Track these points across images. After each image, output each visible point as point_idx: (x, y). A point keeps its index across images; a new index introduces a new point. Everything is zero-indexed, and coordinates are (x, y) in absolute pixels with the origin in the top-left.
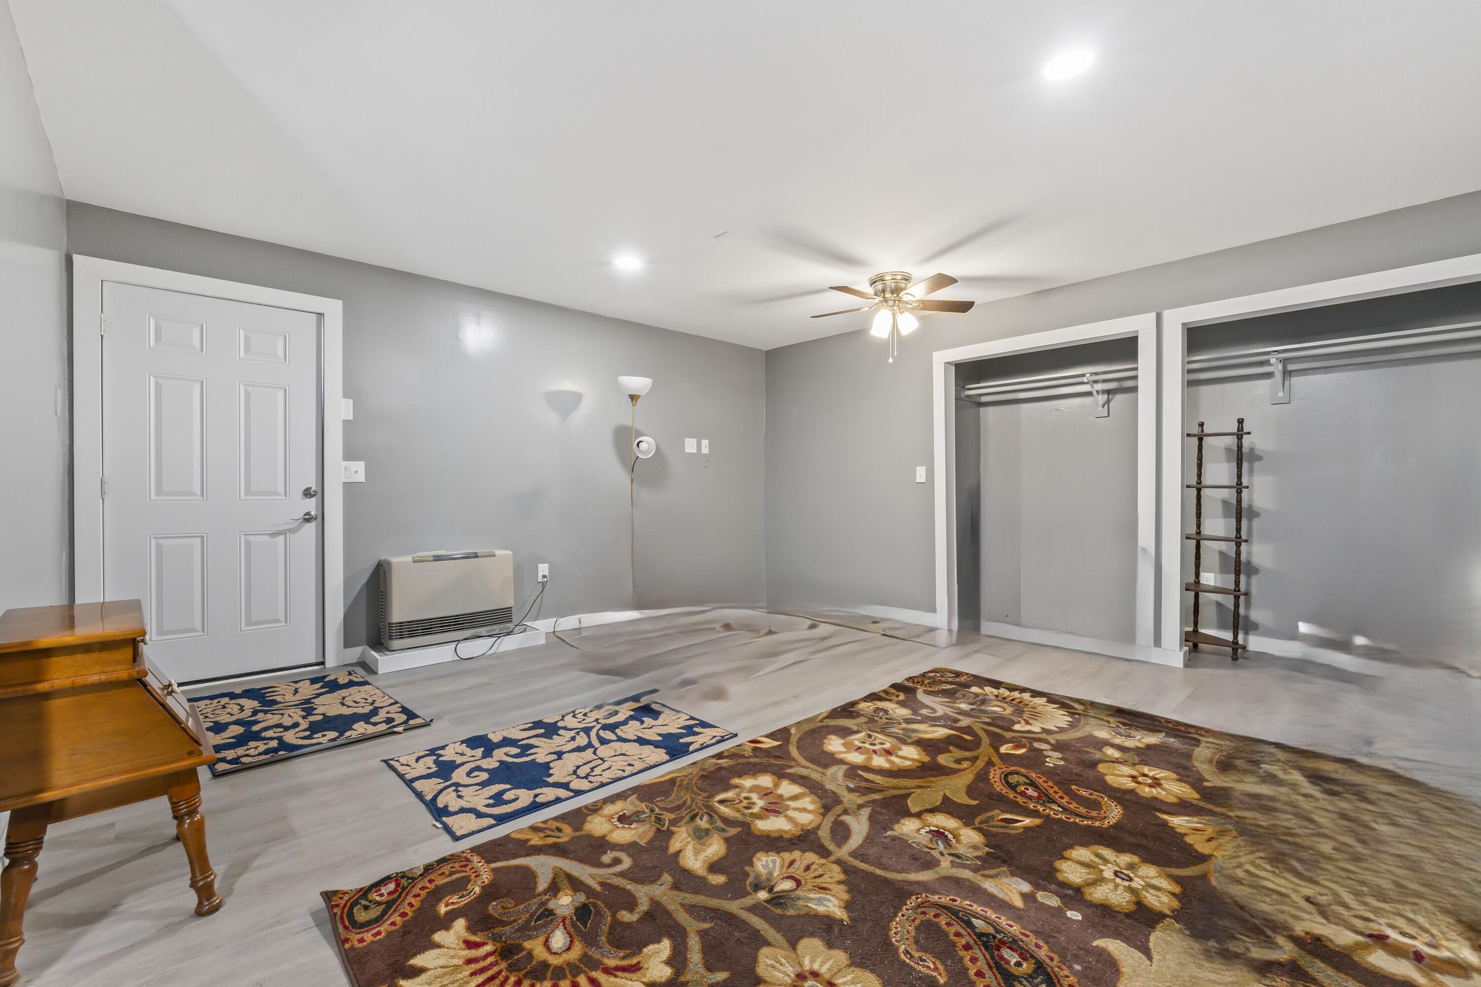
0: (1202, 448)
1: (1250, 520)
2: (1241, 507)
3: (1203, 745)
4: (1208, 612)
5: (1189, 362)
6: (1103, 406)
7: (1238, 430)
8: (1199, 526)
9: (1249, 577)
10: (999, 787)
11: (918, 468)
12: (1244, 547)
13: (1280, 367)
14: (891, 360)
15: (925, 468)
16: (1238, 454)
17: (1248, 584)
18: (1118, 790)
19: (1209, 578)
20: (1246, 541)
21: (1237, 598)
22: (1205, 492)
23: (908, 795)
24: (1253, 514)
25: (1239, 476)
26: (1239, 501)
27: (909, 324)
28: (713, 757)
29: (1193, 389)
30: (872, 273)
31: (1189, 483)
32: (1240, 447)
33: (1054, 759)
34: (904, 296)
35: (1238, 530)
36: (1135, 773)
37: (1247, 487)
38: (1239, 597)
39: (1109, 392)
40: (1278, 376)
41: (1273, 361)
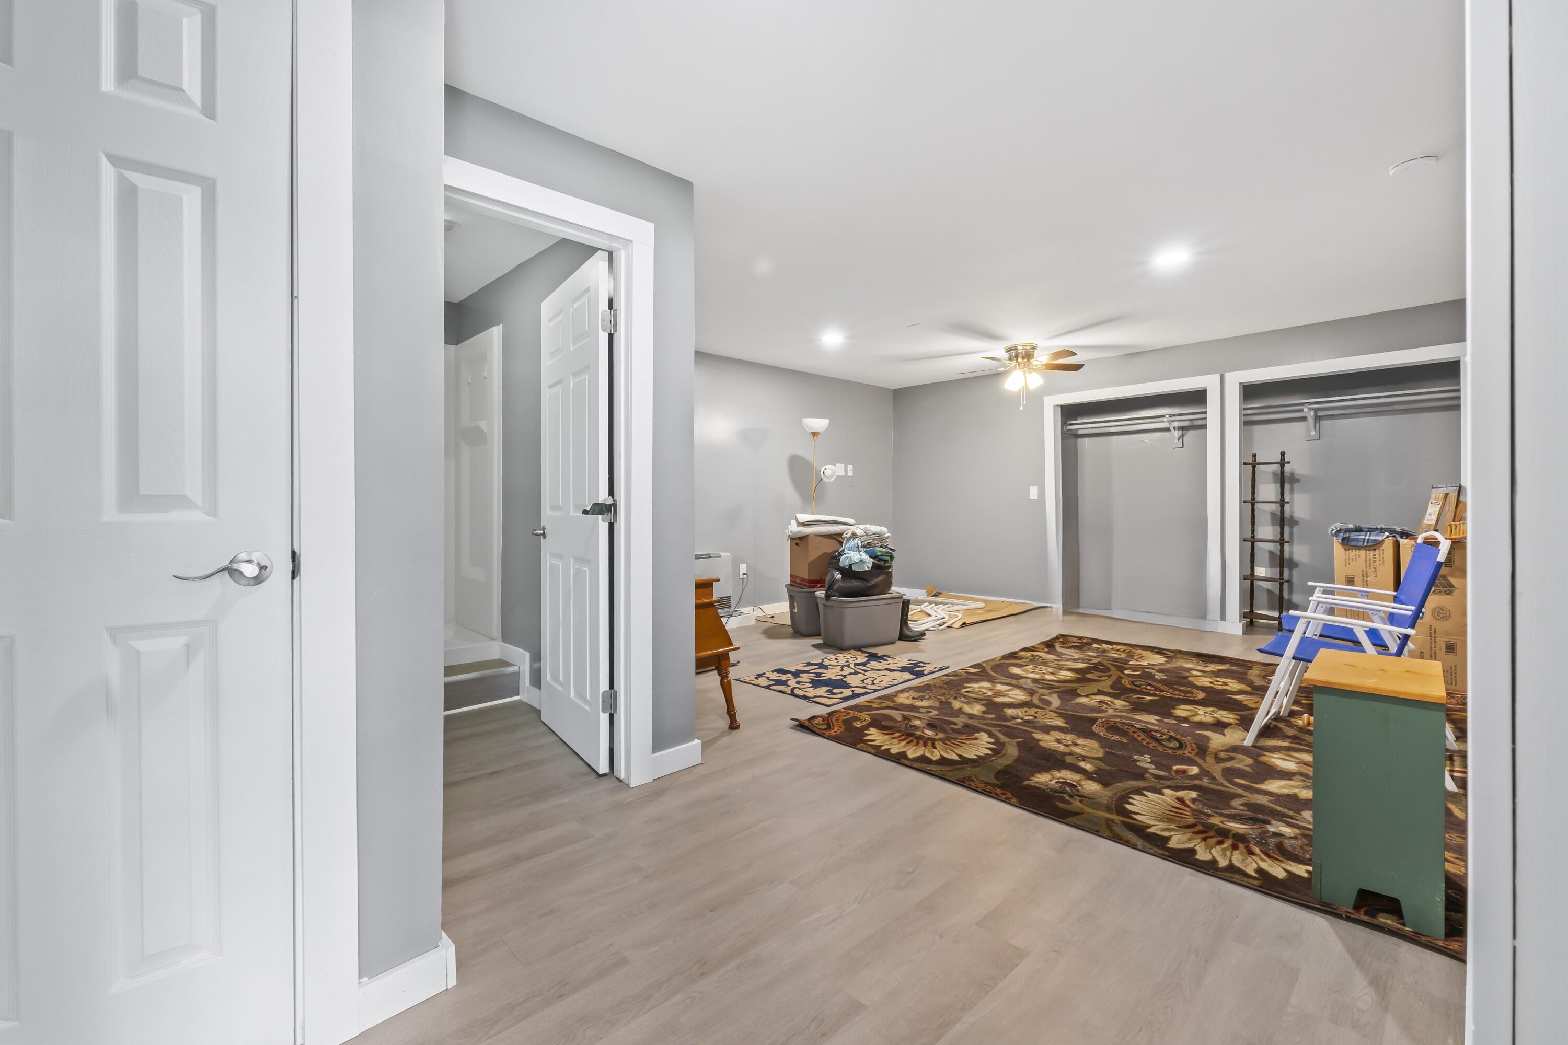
0: (1255, 473)
1: (1291, 527)
2: (1284, 517)
3: (1254, 669)
4: (1261, 598)
5: (1245, 409)
6: (1179, 439)
7: (1281, 460)
8: (1253, 531)
9: (1291, 570)
10: (1129, 686)
11: (1031, 487)
12: (1286, 546)
13: (1312, 413)
14: (1021, 408)
15: (1037, 487)
16: (1281, 477)
17: (1291, 575)
18: (1202, 687)
19: (1261, 571)
20: (1288, 542)
21: (1281, 585)
22: (1258, 506)
23: (1077, 689)
24: (1294, 522)
25: (1282, 494)
26: (1282, 512)
27: (1035, 381)
28: (944, 676)
29: (1249, 427)
30: (1009, 344)
31: (1246, 499)
32: (1282, 473)
33: (1159, 676)
34: (1034, 362)
35: (1282, 534)
36: (1211, 680)
37: (1288, 502)
38: (1283, 584)
39: (1182, 428)
40: (1311, 421)
41: (1306, 410)
